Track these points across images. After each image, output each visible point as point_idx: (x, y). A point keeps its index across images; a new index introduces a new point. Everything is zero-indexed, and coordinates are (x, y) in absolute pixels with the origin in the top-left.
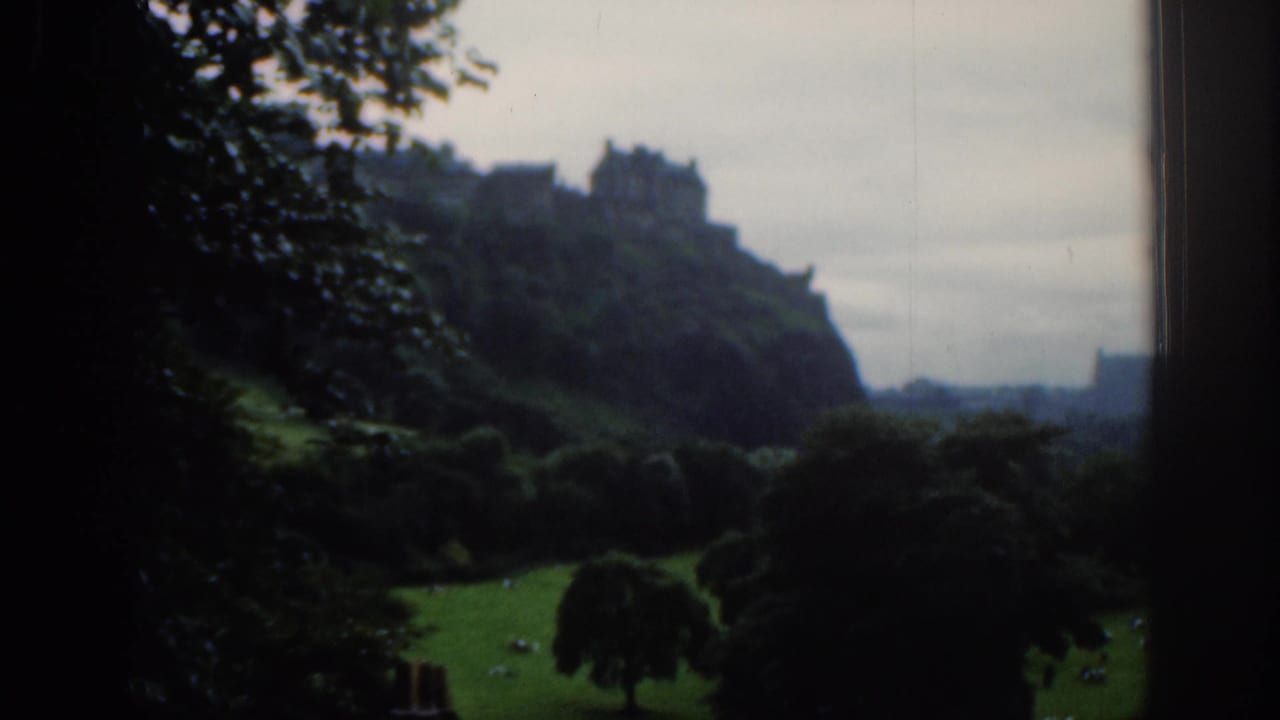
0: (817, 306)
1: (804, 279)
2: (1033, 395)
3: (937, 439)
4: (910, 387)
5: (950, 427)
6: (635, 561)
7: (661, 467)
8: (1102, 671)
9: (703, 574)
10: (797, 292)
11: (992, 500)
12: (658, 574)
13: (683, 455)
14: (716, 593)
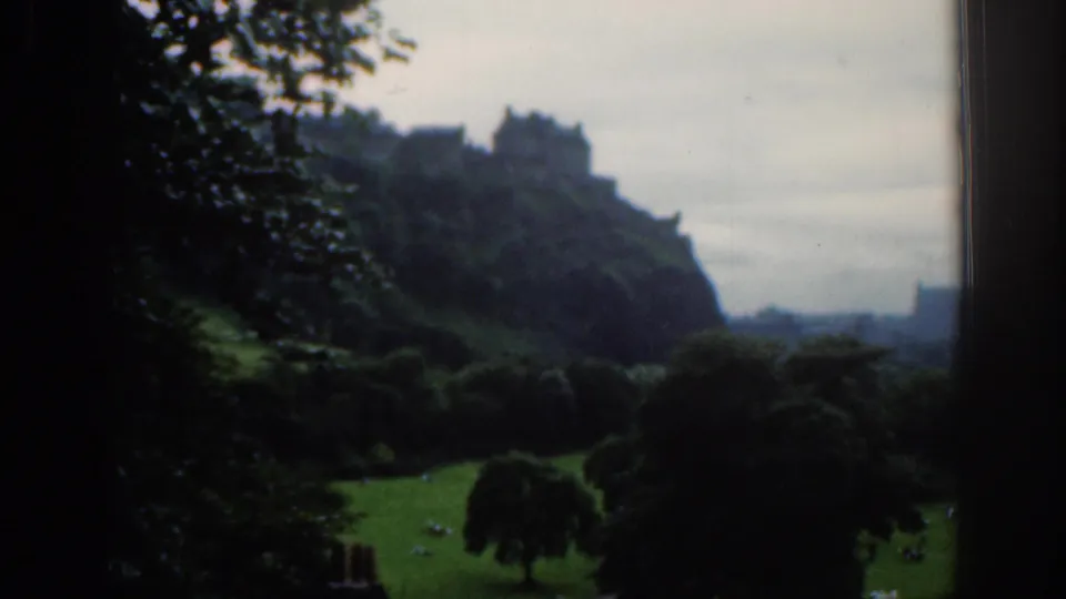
0: (684, 245)
1: (673, 222)
2: (863, 322)
3: (783, 358)
4: (761, 315)
5: (793, 348)
6: (532, 459)
7: (554, 381)
9: (589, 470)
10: (666, 234)
11: (829, 408)
12: (552, 470)
14: (599, 485)
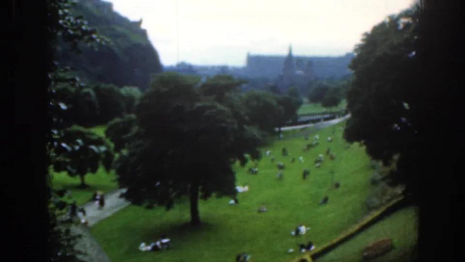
0: (144, 33)
1: (139, 23)
2: (224, 69)
3: (200, 84)
4: (178, 65)
5: (204, 80)
7: (88, 94)
8: (256, 169)
9: (107, 133)
10: (135, 28)
11: (220, 107)
12: (93, 134)
13: (96, 89)
14: (112, 140)
